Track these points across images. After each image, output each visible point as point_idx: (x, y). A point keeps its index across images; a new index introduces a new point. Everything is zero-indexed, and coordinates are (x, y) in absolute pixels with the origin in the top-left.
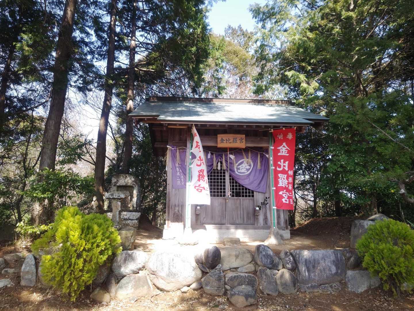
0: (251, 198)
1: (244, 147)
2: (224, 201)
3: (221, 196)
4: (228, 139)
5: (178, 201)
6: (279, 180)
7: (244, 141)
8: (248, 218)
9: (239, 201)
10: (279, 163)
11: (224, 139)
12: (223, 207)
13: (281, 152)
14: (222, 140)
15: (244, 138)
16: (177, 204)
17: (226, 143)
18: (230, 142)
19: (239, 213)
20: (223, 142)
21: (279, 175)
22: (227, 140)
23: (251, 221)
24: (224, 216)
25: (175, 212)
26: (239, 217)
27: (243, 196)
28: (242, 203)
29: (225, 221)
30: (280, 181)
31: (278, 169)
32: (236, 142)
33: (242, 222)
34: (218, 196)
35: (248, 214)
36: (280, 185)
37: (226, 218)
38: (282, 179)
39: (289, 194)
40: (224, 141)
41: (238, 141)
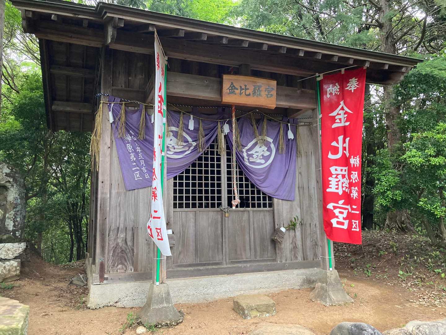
0: (268, 208)
1: (273, 106)
2: (219, 217)
3: (213, 205)
4: (243, 87)
5: (125, 220)
6: (330, 179)
7: (274, 93)
8: (263, 249)
9: (246, 215)
10: (334, 144)
11: (236, 85)
12: (216, 228)
13: (338, 121)
14: (233, 88)
15: (275, 89)
16: (122, 226)
17: (241, 94)
18: (248, 92)
19: (248, 239)
20: (233, 93)
21: (332, 169)
22: (242, 89)
23: (269, 255)
24: (220, 246)
25: (117, 244)
26: (248, 247)
27: (253, 206)
28: (251, 220)
29: (221, 257)
30: (333, 181)
31: (331, 156)
32: (260, 95)
33: (253, 258)
34: (207, 206)
35: (262, 240)
36: (332, 189)
37: (224, 250)
38: (340, 177)
39: (352, 209)
40: (236, 91)
41: (264, 93)
